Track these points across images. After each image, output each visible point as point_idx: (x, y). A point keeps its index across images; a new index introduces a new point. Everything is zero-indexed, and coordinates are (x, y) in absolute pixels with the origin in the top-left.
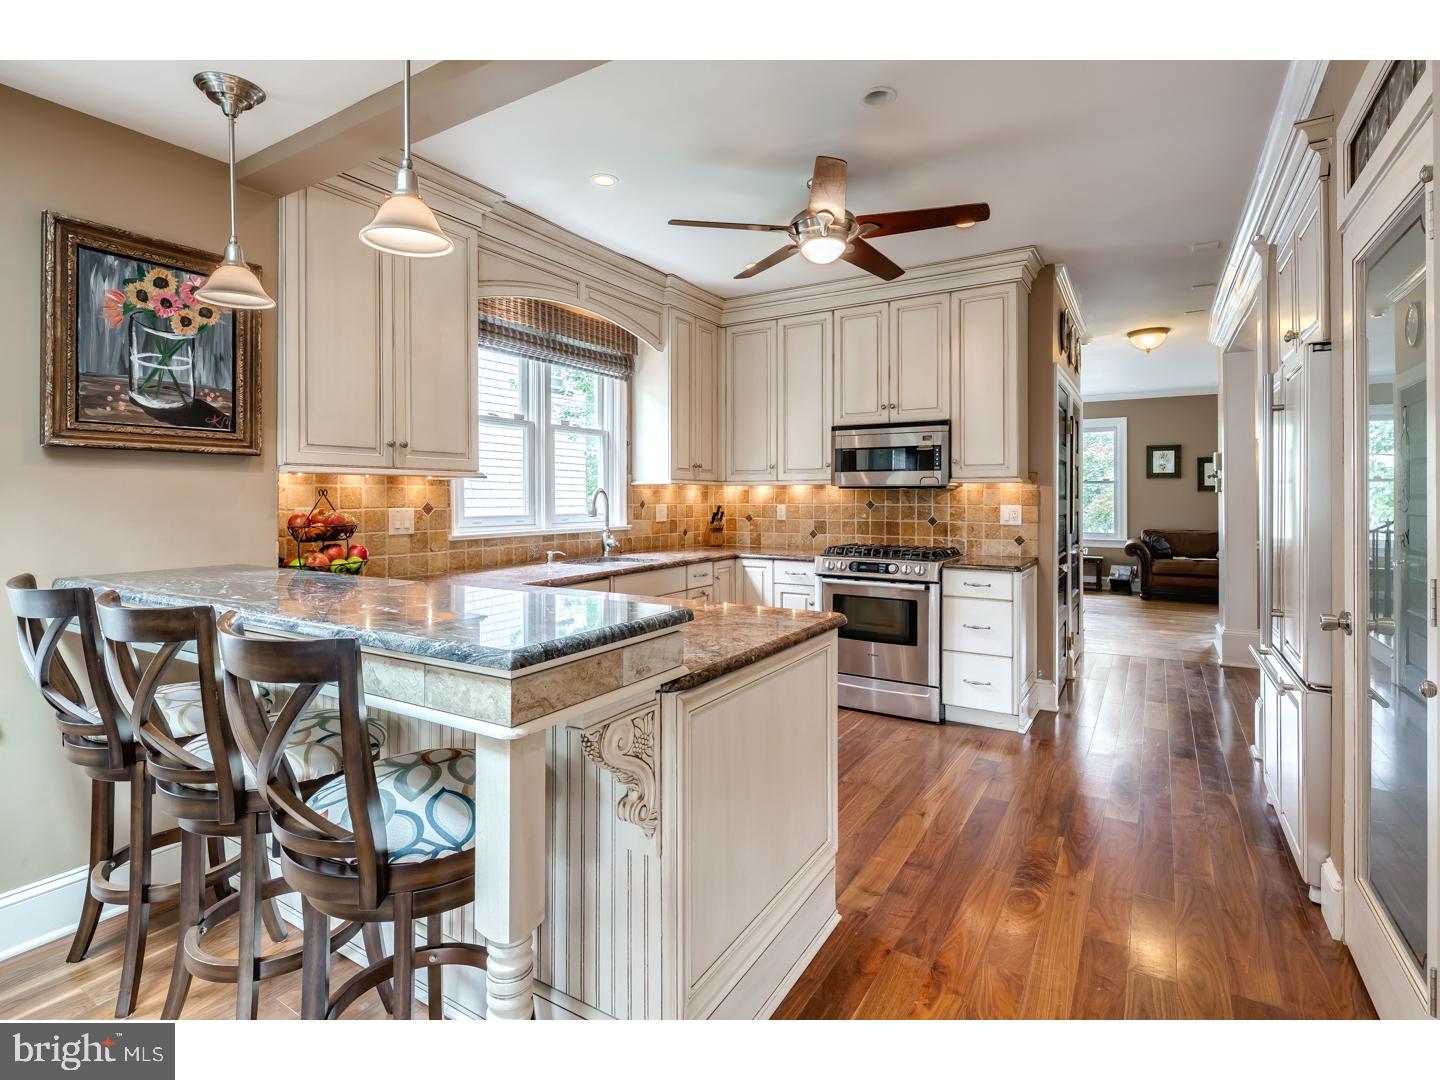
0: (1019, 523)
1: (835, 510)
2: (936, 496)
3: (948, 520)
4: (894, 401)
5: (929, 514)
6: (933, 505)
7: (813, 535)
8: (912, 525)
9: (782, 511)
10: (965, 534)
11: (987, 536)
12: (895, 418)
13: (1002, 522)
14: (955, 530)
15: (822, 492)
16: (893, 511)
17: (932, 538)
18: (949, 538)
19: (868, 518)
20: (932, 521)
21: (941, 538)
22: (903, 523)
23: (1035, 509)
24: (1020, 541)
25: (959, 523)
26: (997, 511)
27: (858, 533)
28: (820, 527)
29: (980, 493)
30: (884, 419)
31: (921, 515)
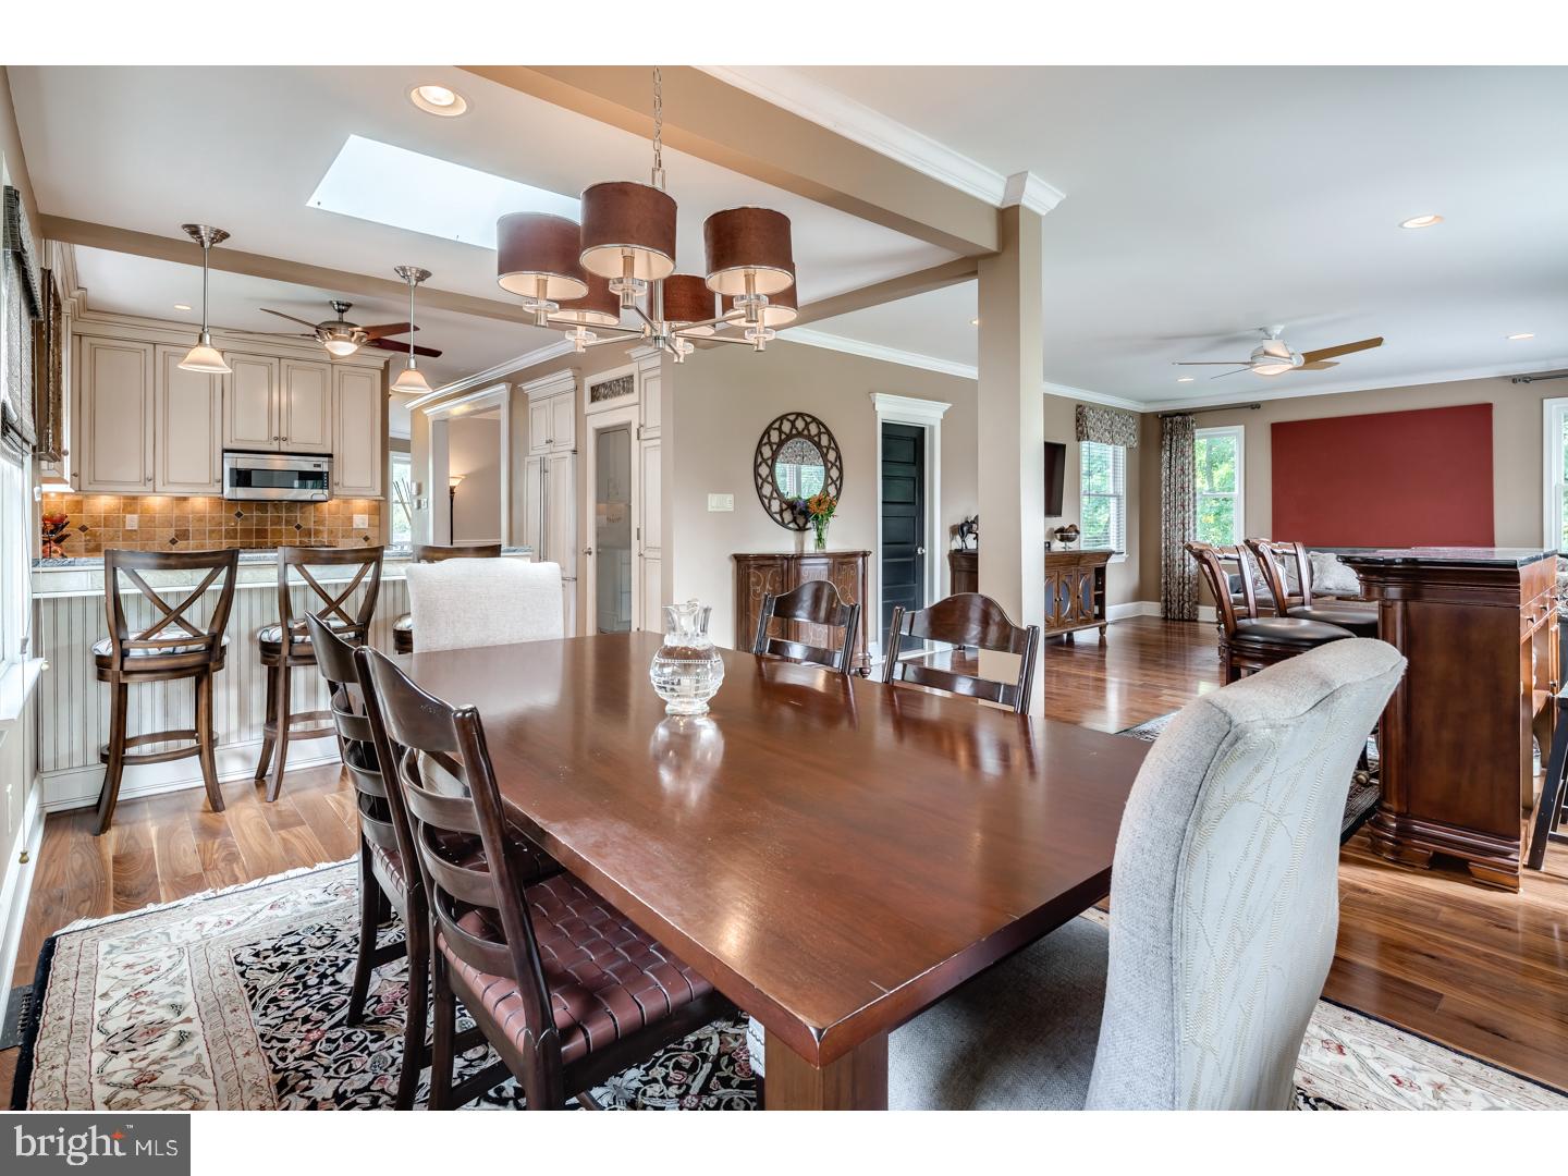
0: (366, 526)
1: (201, 520)
2: (301, 508)
3: (312, 526)
4: (284, 435)
5: (296, 521)
6: (298, 515)
7: (173, 542)
8: (280, 531)
9: (132, 521)
10: (326, 536)
11: (343, 537)
12: (284, 449)
13: (355, 526)
14: (317, 533)
15: (185, 504)
16: (261, 521)
17: (298, 540)
18: (313, 539)
19: (236, 525)
20: (298, 527)
21: (306, 540)
22: (272, 530)
23: (377, 517)
24: (366, 539)
25: (321, 528)
26: (350, 519)
27: (226, 538)
28: (183, 535)
29: (338, 506)
30: (275, 447)
31: (288, 522)
